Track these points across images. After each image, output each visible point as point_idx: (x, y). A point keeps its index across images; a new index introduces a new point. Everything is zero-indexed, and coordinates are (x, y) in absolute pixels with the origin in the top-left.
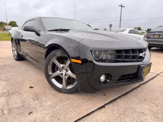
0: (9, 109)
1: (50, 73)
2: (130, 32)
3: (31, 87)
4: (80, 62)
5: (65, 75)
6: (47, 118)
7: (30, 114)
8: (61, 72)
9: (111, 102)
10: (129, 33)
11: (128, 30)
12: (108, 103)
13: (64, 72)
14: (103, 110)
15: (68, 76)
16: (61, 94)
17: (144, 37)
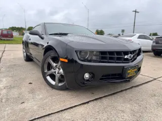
0: (7, 98)
1: (46, 71)
2: (140, 37)
3: (30, 83)
4: (66, 61)
5: (58, 73)
6: (35, 107)
7: (22, 103)
8: (55, 71)
9: (96, 99)
10: (138, 38)
11: (138, 35)
12: (93, 100)
13: (57, 70)
14: (86, 105)
15: (60, 75)
16: (54, 90)
17: (153, 42)
